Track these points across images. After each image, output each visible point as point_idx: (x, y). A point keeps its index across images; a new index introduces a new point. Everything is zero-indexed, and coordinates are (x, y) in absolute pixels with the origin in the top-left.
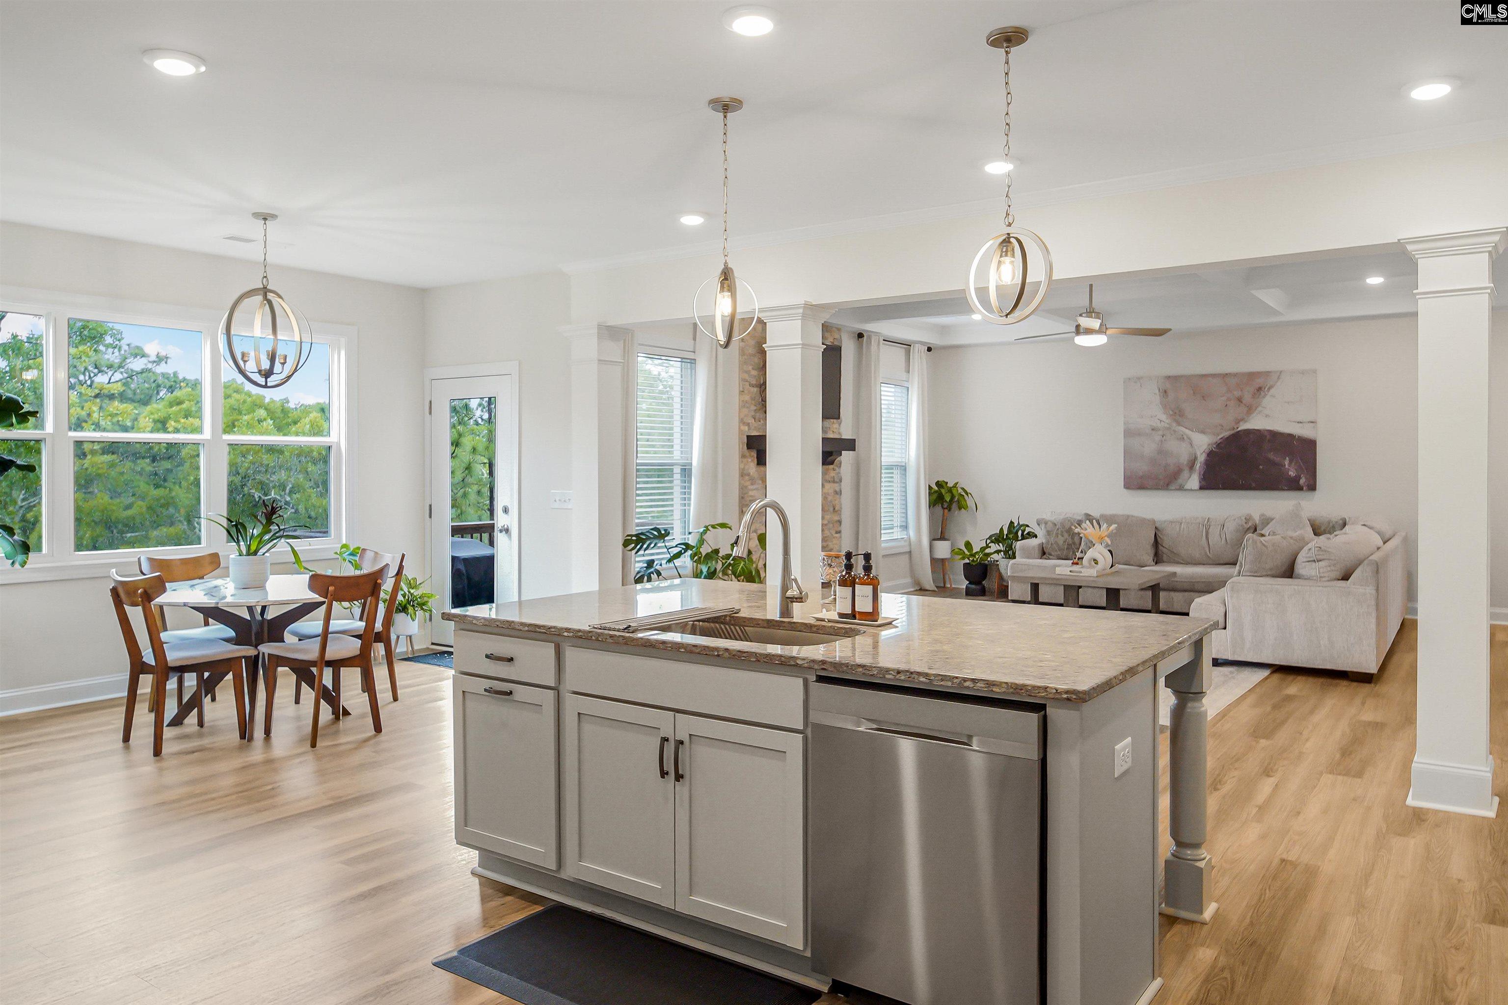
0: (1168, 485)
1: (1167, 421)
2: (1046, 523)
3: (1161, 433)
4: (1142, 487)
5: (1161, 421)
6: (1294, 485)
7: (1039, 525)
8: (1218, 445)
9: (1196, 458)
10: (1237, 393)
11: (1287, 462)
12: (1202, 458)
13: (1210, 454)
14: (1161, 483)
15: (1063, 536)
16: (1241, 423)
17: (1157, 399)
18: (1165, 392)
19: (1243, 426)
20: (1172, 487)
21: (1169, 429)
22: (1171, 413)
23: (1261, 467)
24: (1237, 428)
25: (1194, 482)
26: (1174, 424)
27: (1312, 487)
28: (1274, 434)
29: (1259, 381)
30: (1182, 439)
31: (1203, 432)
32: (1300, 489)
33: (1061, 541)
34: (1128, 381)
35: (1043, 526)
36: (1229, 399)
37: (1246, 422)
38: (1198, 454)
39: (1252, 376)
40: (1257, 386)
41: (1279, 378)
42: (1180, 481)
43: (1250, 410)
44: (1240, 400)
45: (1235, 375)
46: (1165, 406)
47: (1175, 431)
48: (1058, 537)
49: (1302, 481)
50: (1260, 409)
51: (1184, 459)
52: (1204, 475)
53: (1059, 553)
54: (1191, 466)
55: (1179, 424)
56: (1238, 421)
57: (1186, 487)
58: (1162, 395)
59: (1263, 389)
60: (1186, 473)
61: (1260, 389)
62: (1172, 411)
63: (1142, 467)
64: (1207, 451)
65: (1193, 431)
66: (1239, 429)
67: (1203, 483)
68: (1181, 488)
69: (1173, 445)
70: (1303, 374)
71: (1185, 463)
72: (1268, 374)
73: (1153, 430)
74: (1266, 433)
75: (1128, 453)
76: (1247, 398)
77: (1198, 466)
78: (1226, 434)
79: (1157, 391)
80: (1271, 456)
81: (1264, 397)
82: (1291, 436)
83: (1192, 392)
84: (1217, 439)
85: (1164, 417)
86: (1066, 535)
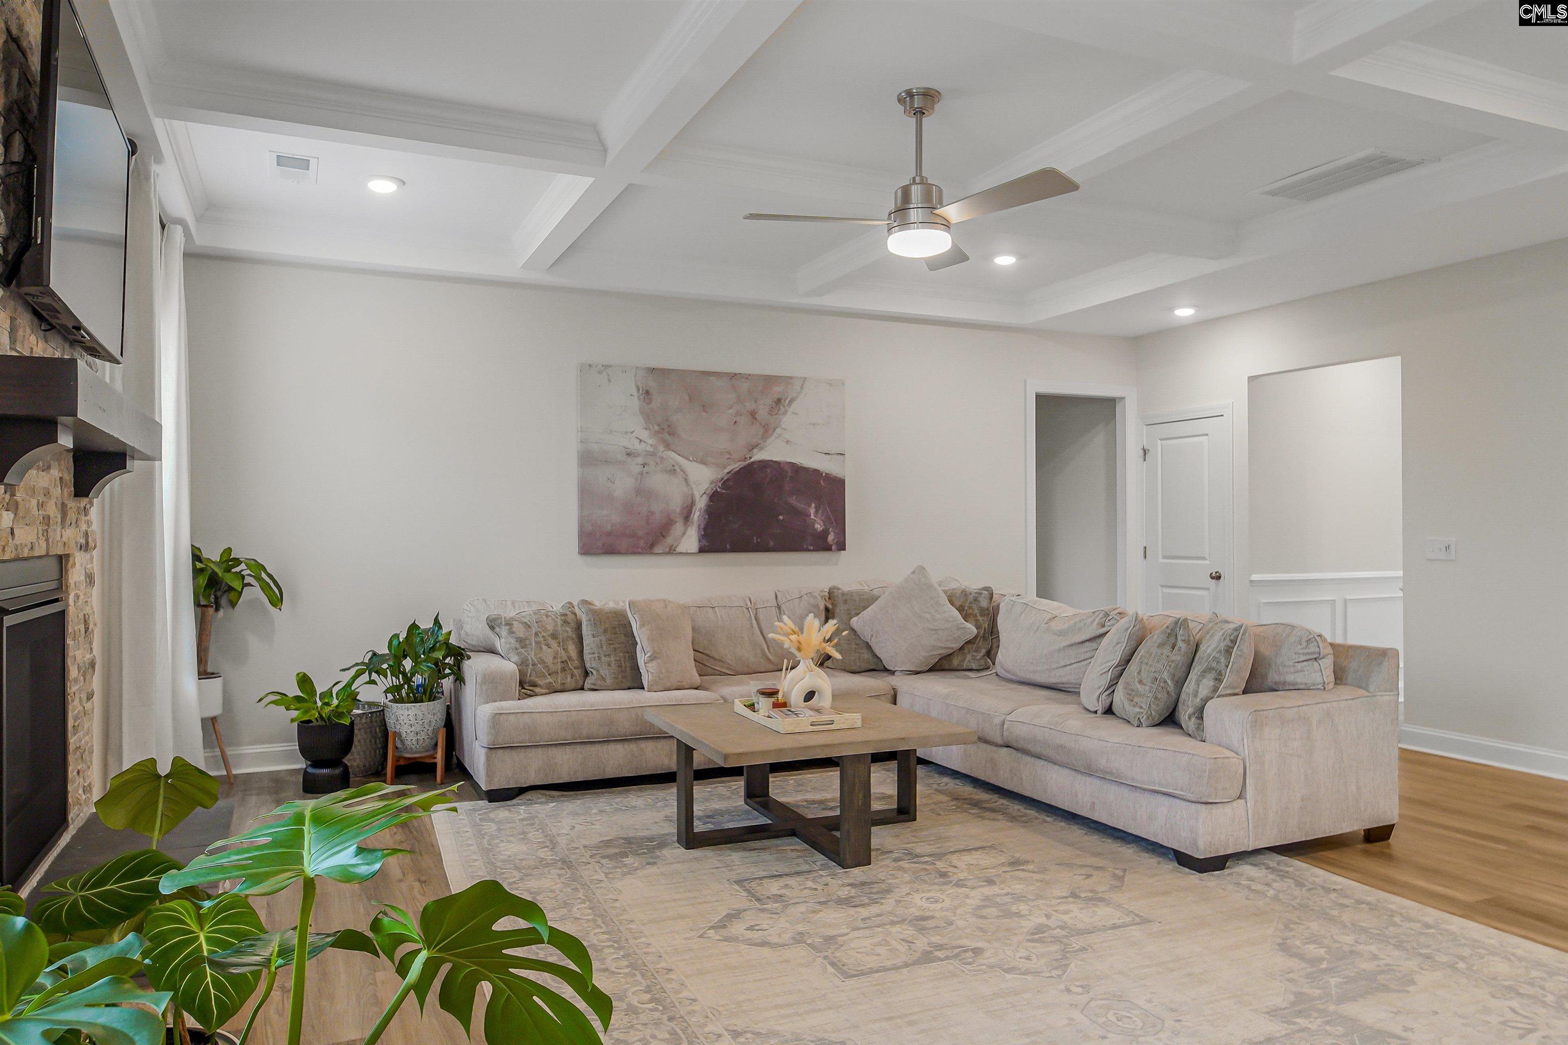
0: (652, 546)
1: (650, 442)
2: (509, 624)
3: (640, 460)
4: (610, 551)
5: (641, 441)
6: (821, 544)
7: (492, 628)
8: (725, 483)
9: (693, 504)
10: (750, 406)
11: (812, 511)
12: (701, 503)
13: (714, 497)
14: (642, 543)
15: (549, 646)
16: (755, 451)
17: (635, 403)
18: (647, 392)
19: (759, 456)
20: (658, 549)
21: (653, 454)
22: (656, 428)
23: (781, 517)
24: (750, 458)
25: (690, 540)
26: (661, 448)
27: (842, 547)
28: (797, 469)
29: (778, 389)
30: (673, 472)
31: (703, 462)
32: (828, 548)
33: (547, 655)
34: (586, 368)
35: (504, 631)
36: (738, 414)
37: (762, 449)
38: (697, 497)
39: (769, 380)
40: (776, 396)
41: (802, 387)
42: (669, 540)
43: (767, 431)
44: (753, 414)
45: (748, 377)
46: (647, 416)
47: (662, 458)
48: (541, 648)
49: (831, 538)
50: (778, 431)
51: (676, 504)
52: (705, 529)
53: (550, 680)
54: (687, 518)
55: (668, 446)
56: (752, 447)
57: (679, 550)
58: (642, 397)
59: (783, 401)
60: (678, 527)
61: (779, 401)
62: (658, 425)
63: (610, 517)
64: (709, 492)
65: (688, 459)
66: (752, 460)
67: (705, 543)
68: (671, 551)
69: (658, 481)
70: (831, 385)
71: (678, 510)
72: (788, 380)
73: (628, 454)
74: (787, 468)
75: (586, 493)
76: (762, 414)
77: (696, 515)
78: (736, 466)
79: (635, 392)
80: (793, 500)
81: (785, 413)
82: (816, 472)
83: (687, 397)
84: (722, 473)
85: (645, 435)
86: (554, 644)
